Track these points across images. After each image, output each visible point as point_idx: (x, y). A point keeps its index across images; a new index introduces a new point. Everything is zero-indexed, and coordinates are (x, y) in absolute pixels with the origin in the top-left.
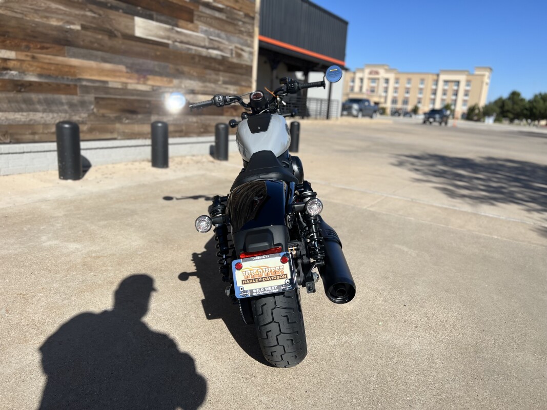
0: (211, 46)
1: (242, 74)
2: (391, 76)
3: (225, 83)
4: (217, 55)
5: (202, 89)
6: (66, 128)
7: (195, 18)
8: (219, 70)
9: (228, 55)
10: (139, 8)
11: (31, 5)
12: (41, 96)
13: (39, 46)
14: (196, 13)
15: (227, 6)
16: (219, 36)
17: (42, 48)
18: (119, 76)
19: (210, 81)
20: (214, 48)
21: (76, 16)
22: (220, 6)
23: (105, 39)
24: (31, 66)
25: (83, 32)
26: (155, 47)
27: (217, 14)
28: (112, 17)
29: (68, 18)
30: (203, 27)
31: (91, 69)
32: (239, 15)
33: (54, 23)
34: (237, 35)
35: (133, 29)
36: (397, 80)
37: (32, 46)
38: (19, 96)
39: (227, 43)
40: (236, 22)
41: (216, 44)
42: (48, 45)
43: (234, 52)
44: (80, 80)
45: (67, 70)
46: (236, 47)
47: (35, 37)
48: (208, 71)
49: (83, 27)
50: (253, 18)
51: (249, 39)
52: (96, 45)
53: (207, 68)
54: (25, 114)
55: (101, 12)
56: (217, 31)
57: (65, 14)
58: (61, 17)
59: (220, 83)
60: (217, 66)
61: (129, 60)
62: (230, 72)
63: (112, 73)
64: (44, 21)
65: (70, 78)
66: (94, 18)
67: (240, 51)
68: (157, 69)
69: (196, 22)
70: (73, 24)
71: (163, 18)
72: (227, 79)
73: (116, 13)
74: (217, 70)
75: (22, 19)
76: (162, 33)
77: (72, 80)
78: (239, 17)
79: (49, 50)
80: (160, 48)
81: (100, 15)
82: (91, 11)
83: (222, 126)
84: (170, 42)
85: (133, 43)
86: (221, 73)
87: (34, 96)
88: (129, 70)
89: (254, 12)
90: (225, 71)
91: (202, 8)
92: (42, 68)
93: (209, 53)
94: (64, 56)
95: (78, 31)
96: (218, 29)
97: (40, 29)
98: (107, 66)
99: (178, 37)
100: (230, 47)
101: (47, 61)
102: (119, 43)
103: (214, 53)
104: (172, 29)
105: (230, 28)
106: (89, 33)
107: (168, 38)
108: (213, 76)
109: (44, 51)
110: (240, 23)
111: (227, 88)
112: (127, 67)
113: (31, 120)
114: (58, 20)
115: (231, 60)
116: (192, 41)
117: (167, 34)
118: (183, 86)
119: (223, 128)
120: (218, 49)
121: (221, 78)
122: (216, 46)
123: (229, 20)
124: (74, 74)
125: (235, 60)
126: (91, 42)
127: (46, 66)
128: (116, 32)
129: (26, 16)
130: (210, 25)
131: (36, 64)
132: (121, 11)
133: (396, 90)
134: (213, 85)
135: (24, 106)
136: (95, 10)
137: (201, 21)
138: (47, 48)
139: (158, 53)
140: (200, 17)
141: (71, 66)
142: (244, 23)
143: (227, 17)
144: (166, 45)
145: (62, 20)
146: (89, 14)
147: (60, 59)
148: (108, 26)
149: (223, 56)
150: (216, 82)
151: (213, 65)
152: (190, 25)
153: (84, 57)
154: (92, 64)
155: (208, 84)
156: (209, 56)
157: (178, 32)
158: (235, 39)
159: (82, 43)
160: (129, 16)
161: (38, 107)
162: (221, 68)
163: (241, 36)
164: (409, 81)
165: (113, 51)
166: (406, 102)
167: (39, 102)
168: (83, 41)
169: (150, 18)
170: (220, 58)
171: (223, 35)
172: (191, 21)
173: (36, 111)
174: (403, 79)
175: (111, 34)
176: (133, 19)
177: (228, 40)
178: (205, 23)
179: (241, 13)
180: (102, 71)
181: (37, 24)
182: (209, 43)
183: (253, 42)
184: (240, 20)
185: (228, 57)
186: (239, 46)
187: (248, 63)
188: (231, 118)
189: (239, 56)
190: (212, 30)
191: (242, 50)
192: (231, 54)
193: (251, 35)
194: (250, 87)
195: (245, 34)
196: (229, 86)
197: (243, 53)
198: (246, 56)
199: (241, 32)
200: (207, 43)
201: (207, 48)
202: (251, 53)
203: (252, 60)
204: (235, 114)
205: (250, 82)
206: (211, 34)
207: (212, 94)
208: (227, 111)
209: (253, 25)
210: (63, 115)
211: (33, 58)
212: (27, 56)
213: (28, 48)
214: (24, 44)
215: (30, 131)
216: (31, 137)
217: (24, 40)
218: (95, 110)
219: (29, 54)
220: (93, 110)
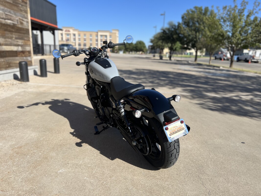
0: (7, 18)
1: (24, 34)
3: (16, 38)
4: (10, 23)
8: (12, 32)
9: (16, 23)
16: (10, 12)
19: (8, 38)
20: (8, 19)
34: (19, 12)
36: (79, 35)
39: (14, 16)
40: (18, 5)
41: (9, 17)
43: (19, 21)
46: (20, 19)
48: (7, 32)
53: (6, 30)
56: (9, 10)
59: (14, 39)
60: (11, 29)
62: (18, 33)
72: (17, 36)
78: (19, 2)
83: (24, 63)
86: (14, 33)
90: (15, 32)
93: (6, 22)
100: (17, 19)
103: (9, 22)
105: (15, 8)
108: (9, 35)
110: (20, 6)
111: (18, 42)
115: (18, 26)
119: (24, 64)
121: (14, 36)
122: (9, 18)
123: (14, 4)
125: (20, 26)
130: (5, 6)
133: (79, 39)
134: (10, 40)
143: (13, 2)
149: (13, 24)
150: (11, 38)
151: (9, 28)
155: (8, 40)
156: (6, 23)
158: (18, 14)
162: (13, 30)
163: (21, 12)
164: (85, 35)
170: (12, 24)
171: (12, 11)
174: (82, 34)
177: (15, 14)
178: (2, 5)
182: (6, 16)
183: (27, 16)
184: (20, 4)
185: (16, 24)
186: (21, 18)
187: (27, 28)
188: (22, 58)
189: (22, 23)
190: (6, 9)
191: (23, 20)
192: (18, 22)
193: (26, 12)
194: (29, 40)
195: (23, 12)
196: (18, 40)
197: (24, 22)
198: (25, 23)
199: (21, 10)
200: (4, 17)
201: (5, 19)
202: (28, 22)
203: (28, 26)
204: (23, 55)
205: (29, 38)
206: (6, 12)
207: (10, 45)
208: (19, 54)
209: (26, 7)
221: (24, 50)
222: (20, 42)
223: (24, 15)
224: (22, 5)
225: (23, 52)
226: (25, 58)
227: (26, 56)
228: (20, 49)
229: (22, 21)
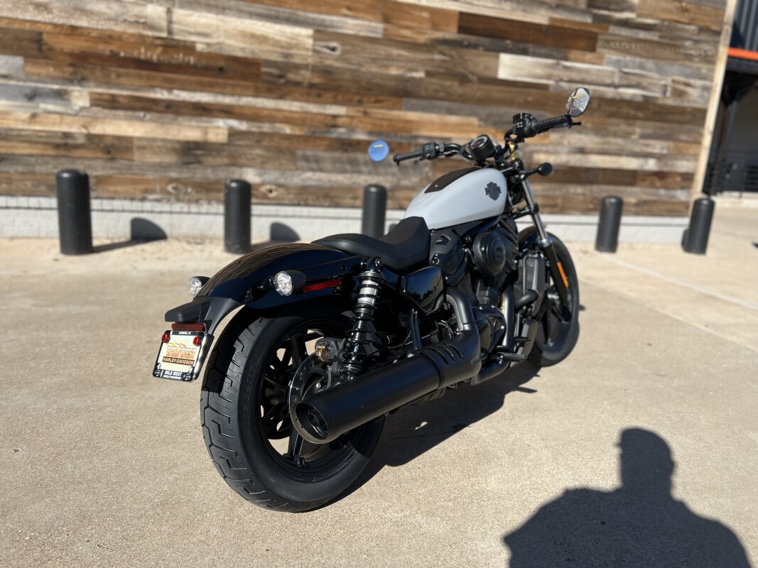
0: (626, 82)
3: (643, 136)
4: (635, 95)
5: (600, 147)
7: (599, 44)
8: (635, 118)
9: (656, 94)
10: (508, 42)
11: (370, 53)
13: (373, 99)
14: (601, 37)
15: (665, 20)
16: (642, 67)
17: (377, 102)
18: (468, 132)
19: (615, 135)
20: (629, 86)
21: (421, 62)
22: (650, 21)
23: (455, 86)
24: (361, 122)
25: (428, 80)
26: (526, 90)
28: (467, 57)
29: (410, 65)
30: (614, 57)
31: (431, 123)
32: (688, 31)
33: (394, 71)
34: (680, 62)
35: (496, 70)
37: (365, 99)
38: (345, 156)
39: (656, 76)
40: (678, 43)
41: (634, 80)
42: (381, 98)
43: (669, 89)
44: (416, 137)
45: (401, 125)
46: (674, 81)
47: (369, 90)
48: (614, 121)
49: (428, 74)
50: (718, 33)
51: (705, 67)
52: (442, 94)
53: (612, 115)
54: (348, 176)
55: (454, 53)
56: (638, 60)
57: (408, 60)
58: (402, 64)
59: (634, 137)
60: (632, 112)
61: (484, 111)
62: (657, 121)
63: (459, 127)
64: (383, 71)
65: (404, 134)
66: (443, 61)
67: (682, 87)
69: (601, 50)
70: (416, 70)
71: (545, 50)
72: (649, 131)
73: (475, 52)
74: (630, 119)
75: (357, 71)
76: (539, 71)
77: (406, 138)
78: (686, 35)
79: (385, 104)
80: (534, 91)
81: (451, 57)
82: (441, 53)
84: (551, 82)
85: (493, 88)
86: (639, 123)
87: (360, 156)
88: (482, 123)
89: (722, 23)
90: (646, 119)
91: (614, 29)
92: (374, 125)
93: (618, 93)
94: (400, 109)
95: (421, 80)
96: (641, 56)
97: (378, 81)
98: (453, 119)
99: (567, 75)
100: (663, 82)
101: (379, 116)
102: (474, 90)
103: (629, 93)
104: (558, 64)
105: (667, 53)
106: (434, 80)
107: (550, 77)
108: (623, 127)
109: (379, 105)
110: (688, 44)
111: (646, 145)
112: (480, 119)
113: (354, 183)
114: (398, 68)
115: (661, 102)
116: (589, 78)
117: (548, 71)
118: (566, 142)
119: (613, 204)
120: (638, 86)
121: (638, 130)
122: (634, 83)
123: (666, 41)
124: (410, 131)
125: (670, 102)
126: (436, 91)
127: (378, 122)
128: (470, 77)
129: (362, 66)
131: (366, 120)
132: (481, 49)
134: (620, 141)
135: (348, 167)
136: (447, 52)
137: (611, 48)
138: (381, 101)
139: (530, 99)
140: (608, 42)
141: (407, 122)
142: (696, 42)
143: (661, 37)
144: (545, 87)
145: (403, 67)
146: (438, 57)
147: (396, 114)
148: (461, 70)
149: (645, 97)
150: (626, 136)
151: (625, 110)
152: (589, 56)
153: (425, 109)
154: (434, 117)
155: (612, 140)
156: (618, 97)
157: (566, 68)
158: (673, 68)
159: (423, 93)
160: (493, 54)
161: (364, 169)
162: (640, 114)
163: (687, 63)
165: (463, 99)
167: (366, 163)
168: (426, 90)
169: (524, 52)
170: (640, 99)
171: (650, 64)
172: (592, 49)
173: (360, 172)
175: (463, 79)
176: (497, 57)
177: (660, 71)
178: (620, 50)
179: (693, 28)
180: (445, 126)
181: (374, 75)
182: (621, 78)
183: (712, 71)
184: (689, 39)
185: (656, 98)
186: (682, 79)
187: (699, 105)
188: (651, 191)
189: (679, 94)
190: (628, 58)
191: (688, 85)
192: (664, 92)
193: (710, 60)
194: (698, 143)
195: (696, 60)
196: (652, 142)
197: (689, 90)
198: (694, 93)
199: (689, 57)
200: (616, 80)
201: (616, 86)
202: (707, 89)
203: (707, 101)
204: (658, 184)
205: (700, 135)
206: (626, 66)
207: (619, 153)
208: (643, 180)
209: (716, 43)
210: (390, 178)
211: (365, 113)
212: (358, 111)
213: (360, 103)
214: (357, 98)
215: (351, 195)
216: (350, 202)
217: (358, 93)
218: (430, 174)
219: (361, 109)
220: (427, 173)
221: (665, 169)
222: (658, 147)
223: (699, 69)
225: (660, 175)
226: (662, 192)
227: (666, 188)
228: (651, 165)
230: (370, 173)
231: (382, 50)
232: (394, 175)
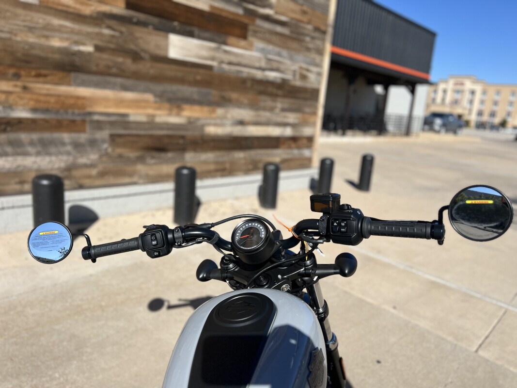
0: (268, 66)
1: (305, 99)
2: (478, 88)
3: (284, 110)
4: (276, 78)
5: (254, 119)
6: (44, 186)
7: (250, 33)
8: (277, 95)
9: (289, 77)
10: (176, 24)
11: (24, 21)
12: (35, 136)
13: (33, 73)
14: (251, 28)
15: (292, 19)
16: (279, 55)
17: (38, 76)
18: (144, 108)
19: (264, 109)
20: (272, 70)
21: (88, 35)
22: (283, 18)
23: (128, 64)
24: (22, 98)
25: (98, 55)
26: (195, 70)
27: (279, 29)
28: (138, 34)
29: (76, 38)
30: (259, 44)
31: (106, 100)
32: (304, 28)
33: (56, 43)
34: (303, 53)
35: (166, 48)
36: (484, 92)
37: (23, 73)
39: (289, 62)
40: (302, 38)
41: (275, 65)
42: (44, 72)
43: (297, 74)
44: (90, 114)
45: (72, 101)
46: (301, 68)
47: (27, 62)
48: (263, 98)
49: (98, 48)
50: (324, 33)
51: (317, 58)
52: (114, 70)
53: (262, 93)
54: (10, 159)
55: (123, 29)
56: (277, 49)
57: (72, 32)
58: (66, 36)
59: (277, 110)
60: (275, 91)
61: (159, 88)
62: (291, 98)
63: (136, 104)
64: (43, 41)
65: (76, 111)
66: (113, 36)
68: (196, 97)
69: (251, 39)
70: (83, 44)
71: (207, 35)
72: (286, 106)
73: (144, 30)
74: (274, 96)
75: (10, 39)
76: (205, 53)
77: (79, 115)
78: (306, 32)
79: (49, 78)
80: (201, 71)
81: (121, 32)
82: (109, 27)
84: (214, 64)
85: (165, 66)
86: (279, 99)
87: (24, 136)
88: (158, 99)
89: (326, 25)
90: (284, 96)
91: (259, 22)
92: (37, 101)
93: (265, 75)
94: (69, 84)
95: (89, 54)
96: (278, 46)
97: (36, 52)
98: (129, 95)
99: (227, 58)
100: (293, 68)
101: (44, 92)
102: (145, 67)
103: (272, 75)
104: (219, 48)
105: (295, 45)
106: (105, 56)
107: (213, 59)
108: (269, 103)
109: (41, 79)
110: (308, 39)
111: (285, 117)
112: (156, 96)
114: (62, 39)
115: (293, 83)
116: (244, 61)
117: (212, 54)
118: (229, 116)
120: (277, 70)
121: (279, 105)
122: (275, 67)
123: (294, 35)
124: (83, 107)
125: (298, 83)
126: (108, 67)
127: (42, 98)
128: (143, 54)
129: (16, 35)
130: (269, 42)
131: (28, 96)
132: (151, 27)
133: (482, 102)
134: (268, 114)
135: (9, 149)
136: (116, 27)
137: (257, 37)
138: (45, 76)
139: (198, 78)
140: (255, 32)
141: (78, 98)
143: (292, 32)
144: (209, 68)
145: (67, 39)
146: (106, 31)
147: (63, 89)
148: (132, 47)
149: (283, 79)
150: (271, 109)
151: (270, 89)
152: (243, 43)
153: (97, 85)
154: (108, 93)
155: (262, 113)
156: (265, 79)
157: (226, 52)
158: (300, 57)
159: (94, 68)
160: (162, 33)
161: (30, 149)
162: (280, 92)
163: (308, 54)
164: (498, 93)
165: (137, 76)
166: (493, 114)
167: (32, 143)
168: (97, 65)
169: (190, 34)
170: (279, 81)
171: (285, 53)
172: (244, 37)
173: (26, 154)
174: (491, 91)
175: (136, 56)
176: (167, 38)
177: (291, 59)
178: (264, 40)
179: (310, 27)
180: (121, 102)
181: (32, 46)
182: (267, 63)
183: (322, 61)
184: (307, 35)
185: (288, 80)
186: (304, 66)
187: (315, 86)
188: (289, 151)
189: (304, 77)
190: (270, 47)
191: (308, 70)
192: (294, 75)
193: (320, 52)
194: (315, 114)
195: (313, 52)
196: (288, 114)
197: (309, 75)
198: (312, 77)
199: (308, 49)
200: (263, 64)
201: (263, 69)
202: (319, 74)
203: (319, 83)
204: (293, 146)
205: (316, 108)
206: (269, 53)
207: (267, 123)
208: (284, 144)
209: (323, 40)
210: (65, 158)
211: (25, 88)
212: (16, 86)
213: (17, 76)
214: (12, 71)
215: (17, 180)
216: (17, 187)
217: (12, 66)
218: (110, 150)
219: (19, 83)
220: (106, 149)
221: (297, 134)
222: (292, 117)
223: (314, 59)
224: (313, 38)
225: (294, 139)
226: (296, 151)
227: (298, 148)
228: (289, 132)
229: (305, 72)
230: (38, 154)
231: (41, 19)
232: (68, 153)
